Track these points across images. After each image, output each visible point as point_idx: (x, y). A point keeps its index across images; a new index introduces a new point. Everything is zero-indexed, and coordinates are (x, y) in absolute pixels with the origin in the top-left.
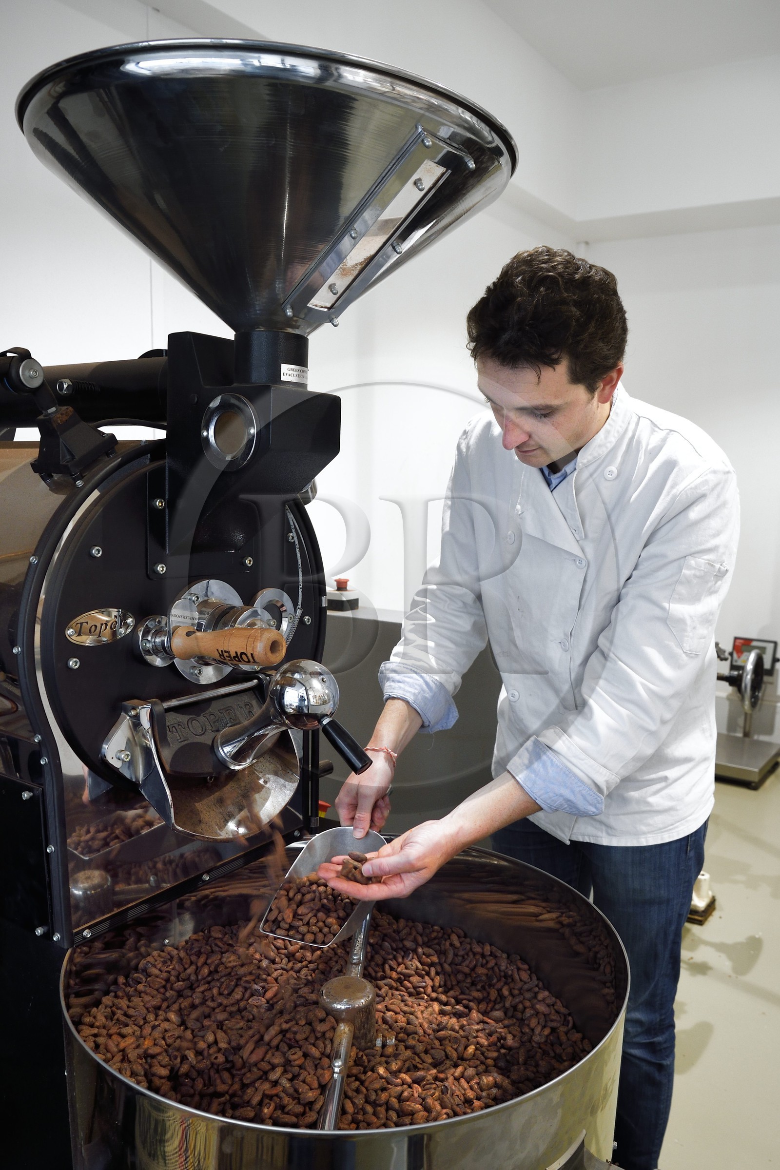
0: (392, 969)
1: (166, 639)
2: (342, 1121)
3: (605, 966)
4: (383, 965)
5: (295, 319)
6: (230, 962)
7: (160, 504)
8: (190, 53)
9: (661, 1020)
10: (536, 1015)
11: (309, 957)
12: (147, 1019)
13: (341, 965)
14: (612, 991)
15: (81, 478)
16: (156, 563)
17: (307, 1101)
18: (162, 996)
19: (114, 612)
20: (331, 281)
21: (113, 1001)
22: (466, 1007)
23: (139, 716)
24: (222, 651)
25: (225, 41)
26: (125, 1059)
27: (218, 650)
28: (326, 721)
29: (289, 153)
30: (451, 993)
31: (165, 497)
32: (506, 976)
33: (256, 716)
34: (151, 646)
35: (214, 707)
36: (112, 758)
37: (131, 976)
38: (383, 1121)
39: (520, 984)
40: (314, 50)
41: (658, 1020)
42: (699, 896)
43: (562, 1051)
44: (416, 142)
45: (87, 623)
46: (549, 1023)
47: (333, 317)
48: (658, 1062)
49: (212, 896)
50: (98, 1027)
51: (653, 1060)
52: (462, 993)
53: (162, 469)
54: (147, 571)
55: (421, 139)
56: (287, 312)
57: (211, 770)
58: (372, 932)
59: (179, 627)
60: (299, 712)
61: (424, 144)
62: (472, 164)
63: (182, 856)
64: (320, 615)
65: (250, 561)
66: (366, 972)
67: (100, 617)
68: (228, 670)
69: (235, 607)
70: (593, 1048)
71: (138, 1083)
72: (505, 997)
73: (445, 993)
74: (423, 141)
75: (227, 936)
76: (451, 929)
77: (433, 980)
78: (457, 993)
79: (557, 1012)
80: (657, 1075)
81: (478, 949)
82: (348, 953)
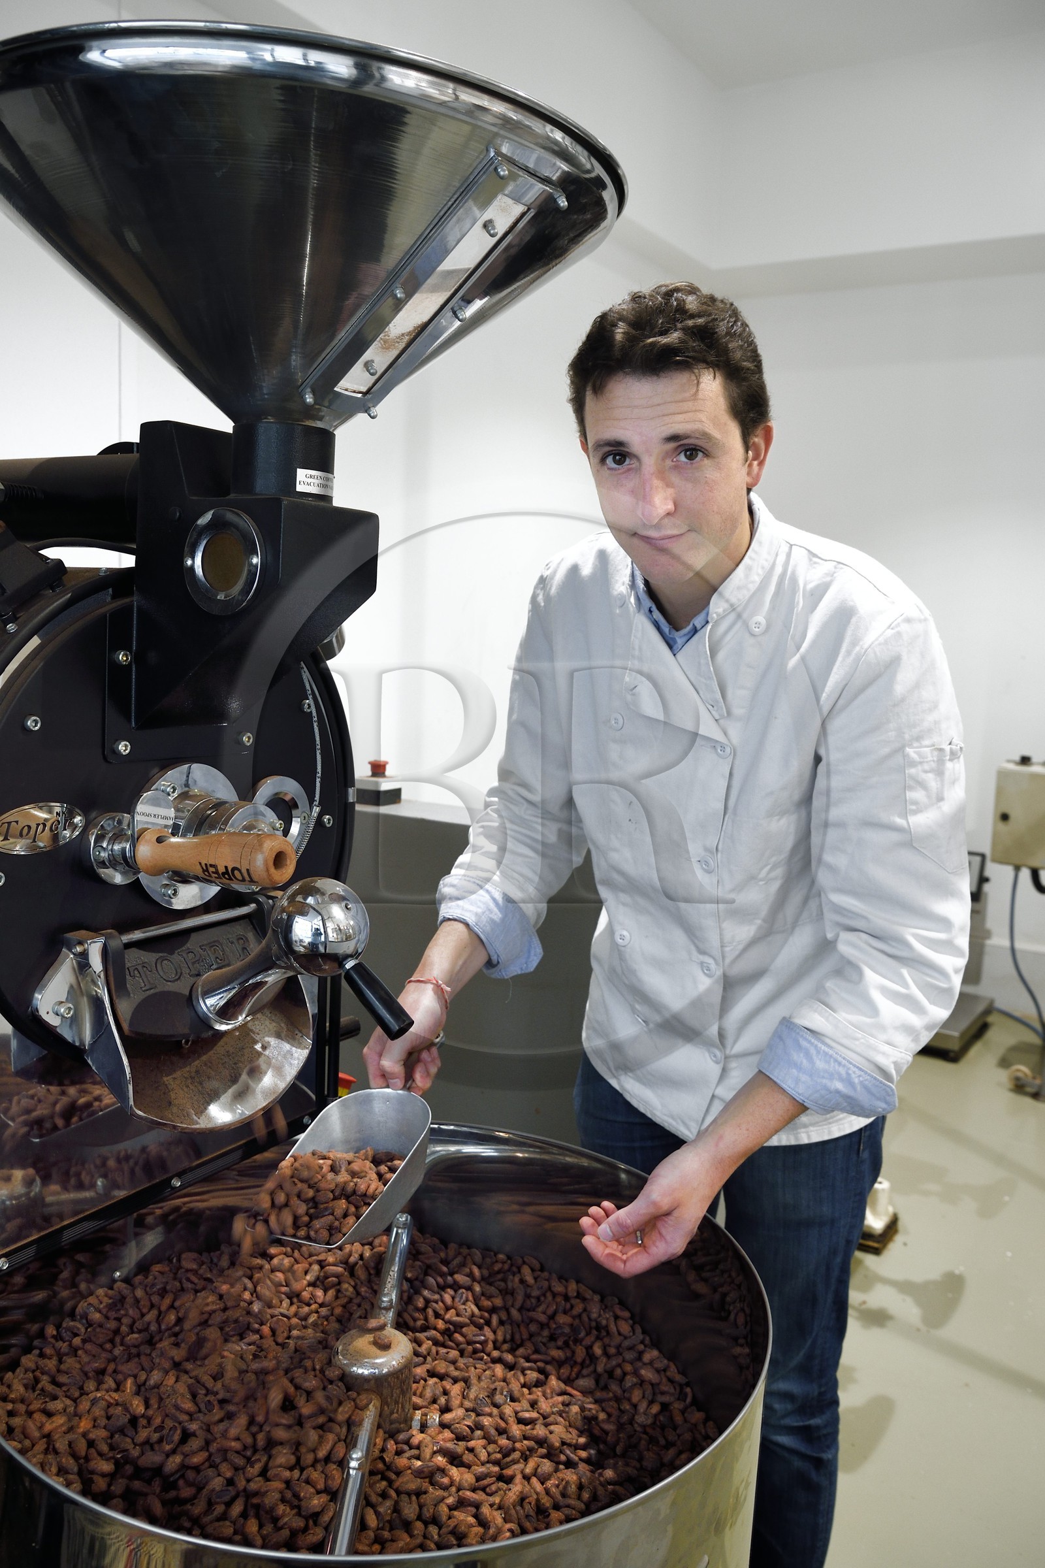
0: (437, 1315)
1: (128, 846)
2: (360, 1541)
3: (736, 1315)
4: (424, 1309)
5: (317, 407)
6: (207, 1304)
7: (125, 659)
8: (176, 40)
9: (820, 1394)
10: (641, 1385)
11: (320, 1297)
12: (85, 1388)
13: (366, 1310)
14: (747, 1350)
15: (14, 619)
16: (117, 740)
17: (311, 1511)
18: (109, 1356)
19: (57, 808)
20: (368, 355)
21: (36, 1363)
22: (541, 1371)
23: (87, 954)
24: (206, 864)
25: (224, 26)
26: (50, 1449)
27: (200, 863)
28: (349, 964)
29: (314, 182)
30: (521, 1351)
31: (132, 648)
32: (598, 1328)
33: (253, 954)
34: (107, 855)
35: (194, 941)
36: (48, 1013)
37: (64, 1325)
38: (419, 1540)
39: (617, 1340)
40: (347, 42)
41: (816, 1393)
42: (875, 1213)
43: (676, 1438)
44: (487, 170)
45: (17, 822)
46: (659, 1396)
47: (370, 405)
48: (815, 1455)
49: (184, 1209)
50: (13, 1401)
51: (809, 1452)
52: (537, 1351)
53: (128, 609)
54: (103, 751)
55: (493, 166)
56: (306, 399)
57: (186, 1031)
58: (411, 1261)
59: (146, 829)
60: (312, 951)
61: (498, 174)
62: (563, 202)
63: (144, 1149)
64: (344, 814)
65: (249, 738)
66: (401, 1320)
67: (36, 813)
68: (214, 890)
69: (226, 803)
70: (721, 1433)
71: (68, 1485)
72: (597, 1358)
73: (512, 1351)
74: (496, 169)
75: (204, 1267)
76: (522, 1258)
77: (495, 1332)
78: (529, 1351)
79: (671, 1381)
80: (813, 1475)
81: (558, 1288)
82: (375, 1292)
